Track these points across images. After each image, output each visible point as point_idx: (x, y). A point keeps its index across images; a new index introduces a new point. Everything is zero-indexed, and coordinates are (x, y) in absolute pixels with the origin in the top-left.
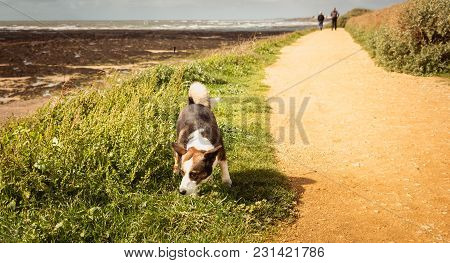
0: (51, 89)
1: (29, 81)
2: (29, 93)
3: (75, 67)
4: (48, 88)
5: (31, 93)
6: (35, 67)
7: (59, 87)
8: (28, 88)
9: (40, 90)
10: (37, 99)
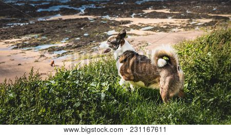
0: (199, 26)
1: (188, 21)
2: (187, 27)
3: (213, 15)
4: (198, 25)
5: (189, 27)
6: (192, 14)
7: (203, 25)
8: (187, 25)
9: (194, 26)
10: (192, 31)
